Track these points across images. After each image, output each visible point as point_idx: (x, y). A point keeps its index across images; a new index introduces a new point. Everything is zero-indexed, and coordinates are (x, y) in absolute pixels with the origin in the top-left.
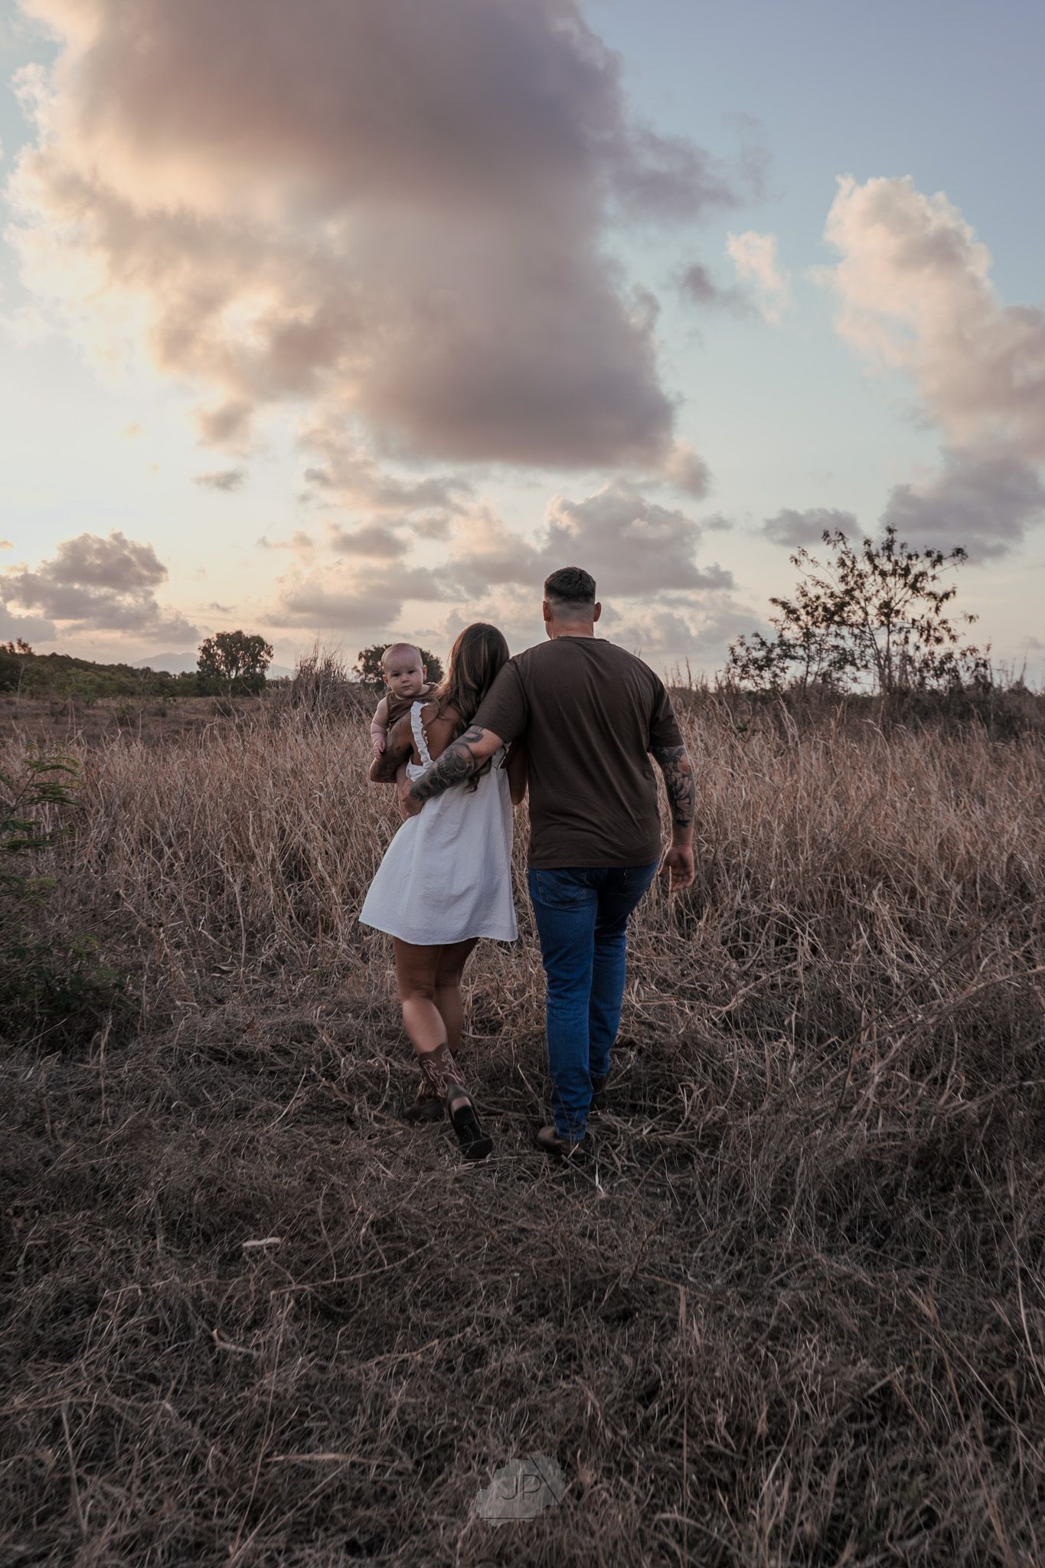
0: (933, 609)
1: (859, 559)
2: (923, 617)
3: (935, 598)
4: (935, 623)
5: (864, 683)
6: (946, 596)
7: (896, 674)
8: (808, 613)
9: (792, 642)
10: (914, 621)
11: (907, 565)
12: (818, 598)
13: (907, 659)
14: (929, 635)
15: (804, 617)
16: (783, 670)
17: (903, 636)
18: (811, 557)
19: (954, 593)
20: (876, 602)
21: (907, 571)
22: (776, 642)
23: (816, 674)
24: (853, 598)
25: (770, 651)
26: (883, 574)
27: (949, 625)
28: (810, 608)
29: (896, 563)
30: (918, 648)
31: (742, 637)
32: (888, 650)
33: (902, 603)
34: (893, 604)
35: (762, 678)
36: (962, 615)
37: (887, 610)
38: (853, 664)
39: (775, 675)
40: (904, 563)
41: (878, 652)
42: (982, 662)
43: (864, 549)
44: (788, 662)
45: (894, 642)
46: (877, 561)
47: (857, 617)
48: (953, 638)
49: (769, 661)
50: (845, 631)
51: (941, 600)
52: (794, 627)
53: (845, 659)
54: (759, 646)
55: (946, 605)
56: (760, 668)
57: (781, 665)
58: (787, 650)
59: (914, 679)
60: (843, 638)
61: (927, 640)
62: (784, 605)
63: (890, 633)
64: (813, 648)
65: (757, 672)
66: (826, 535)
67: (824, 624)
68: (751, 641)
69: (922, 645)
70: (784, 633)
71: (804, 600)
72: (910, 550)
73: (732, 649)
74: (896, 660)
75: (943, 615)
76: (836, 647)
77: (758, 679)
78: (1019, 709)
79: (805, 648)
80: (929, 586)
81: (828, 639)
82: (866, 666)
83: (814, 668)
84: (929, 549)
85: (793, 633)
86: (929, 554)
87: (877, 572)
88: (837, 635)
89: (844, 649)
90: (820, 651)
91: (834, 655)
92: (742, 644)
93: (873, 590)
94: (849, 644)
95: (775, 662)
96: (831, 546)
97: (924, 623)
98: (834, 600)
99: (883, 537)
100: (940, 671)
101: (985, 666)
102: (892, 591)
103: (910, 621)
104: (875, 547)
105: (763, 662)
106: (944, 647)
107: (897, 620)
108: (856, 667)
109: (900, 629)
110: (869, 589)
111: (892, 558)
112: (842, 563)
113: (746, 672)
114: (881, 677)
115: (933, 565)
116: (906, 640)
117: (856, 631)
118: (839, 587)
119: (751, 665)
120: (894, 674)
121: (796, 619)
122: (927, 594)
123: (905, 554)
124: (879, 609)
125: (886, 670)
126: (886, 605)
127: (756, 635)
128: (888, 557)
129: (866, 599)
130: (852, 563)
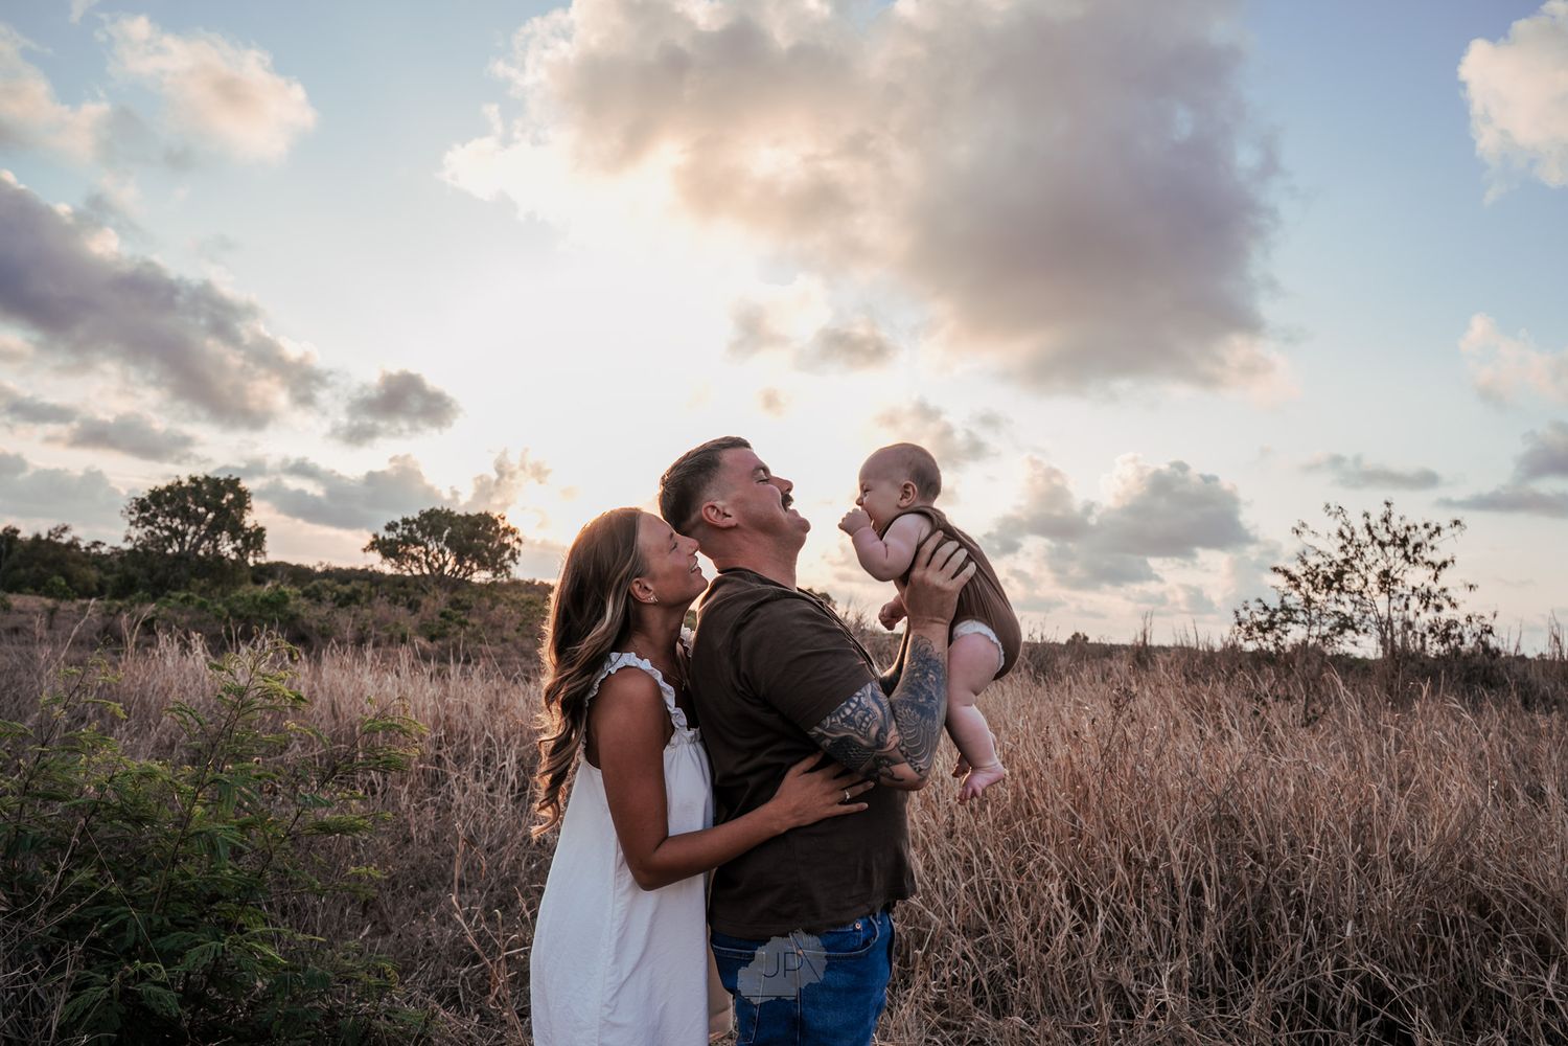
0: (1432, 578)
1: (1357, 530)
2: (1423, 585)
3: (1434, 567)
4: (1435, 589)
5: (1365, 646)
6: (1445, 564)
7: (1398, 640)
8: (1308, 580)
9: (1293, 607)
10: (1414, 589)
11: (1406, 536)
12: (1318, 566)
13: (1410, 625)
14: (1427, 603)
15: (1304, 584)
16: (1285, 632)
17: (1403, 600)
18: (1311, 529)
19: (1453, 561)
20: (1377, 570)
21: (1405, 541)
22: (1278, 607)
23: (1317, 637)
24: (1352, 566)
25: (1273, 615)
26: (1382, 545)
27: (1448, 594)
28: (1312, 575)
29: (1395, 534)
30: (1418, 614)
31: (1246, 602)
32: (1389, 618)
33: (1401, 572)
34: (1392, 572)
35: (1265, 640)
36: (1462, 584)
37: (1386, 579)
38: (1353, 627)
39: (1279, 638)
40: (1402, 535)
41: (1381, 618)
42: (1488, 628)
43: (1362, 522)
44: (1290, 625)
45: (1395, 608)
46: (1375, 533)
47: (1357, 584)
48: (1454, 605)
49: (1272, 625)
50: (1345, 597)
51: (1439, 568)
52: (1296, 593)
53: (1345, 624)
54: (1262, 611)
55: (1444, 574)
56: (1264, 631)
57: (1283, 628)
58: (1289, 614)
59: (1414, 645)
60: (1343, 604)
61: (1426, 607)
62: (1286, 573)
63: (1390, 598)
64: (1314, 613)
65: (1261, 634)
66: (1328, 507)
67: (1325, 590)
68: (1254, 606)
69: (1421, 611)
70: (1286, 598)
71: (1304, 569)
72: (1410, 521)
73: (1237, 613)
74: (1398, 626)
75: (1442, 583)
76: (1336, 613)
77: (1262, 641)
78: (1525, 675)
79: (1306, 613)
80: (1427, 555)
81: (1328, 604)
82: (1365, 631)
83: (1315, 631)
84: (1427, 521)
85: (1295, 599)
86: (1426, 526)
87: (1375, 543)
88: (1337, 601)
89: (1344, 615)
90: (1321, 616)
91: (1336, 619)
92: (1246, 609)
93: (1373, 559)
94: (1348, 609)
95: (1278, 626)
96: (1332, 517)
97: (1425, 591)
98: (1334, 569)
99: (1382, 510)
100: (1445, 637)
101: (1490, 632)
102: (1392, 561)
103: (1411, 589)
104: (1375, 520)
105: (1266, 626)
106: (1447, 614)
107: (1398, 588)
108: (1357, 632)
109: (1401, 596)
110: (1369, 558)
111: (1391, 530)
112: (1341, 535)
113: (1250, 634)
114: (1383, 641)
115: (1431, 536)
116: (1407, 607)
117: (1357, 597)
118: (1339, 557)
119: (1255, 629)
120: (1395, 639)
121: (1298, 586)
122: (1427, 564)
123: (1403, 526)
124: (1379, 577)
125: (1389, 635)
126: (1386, 573)
127: (1260, 601)
128: (1387, 529)
129: (1367, 568)
130: (1353, 534)
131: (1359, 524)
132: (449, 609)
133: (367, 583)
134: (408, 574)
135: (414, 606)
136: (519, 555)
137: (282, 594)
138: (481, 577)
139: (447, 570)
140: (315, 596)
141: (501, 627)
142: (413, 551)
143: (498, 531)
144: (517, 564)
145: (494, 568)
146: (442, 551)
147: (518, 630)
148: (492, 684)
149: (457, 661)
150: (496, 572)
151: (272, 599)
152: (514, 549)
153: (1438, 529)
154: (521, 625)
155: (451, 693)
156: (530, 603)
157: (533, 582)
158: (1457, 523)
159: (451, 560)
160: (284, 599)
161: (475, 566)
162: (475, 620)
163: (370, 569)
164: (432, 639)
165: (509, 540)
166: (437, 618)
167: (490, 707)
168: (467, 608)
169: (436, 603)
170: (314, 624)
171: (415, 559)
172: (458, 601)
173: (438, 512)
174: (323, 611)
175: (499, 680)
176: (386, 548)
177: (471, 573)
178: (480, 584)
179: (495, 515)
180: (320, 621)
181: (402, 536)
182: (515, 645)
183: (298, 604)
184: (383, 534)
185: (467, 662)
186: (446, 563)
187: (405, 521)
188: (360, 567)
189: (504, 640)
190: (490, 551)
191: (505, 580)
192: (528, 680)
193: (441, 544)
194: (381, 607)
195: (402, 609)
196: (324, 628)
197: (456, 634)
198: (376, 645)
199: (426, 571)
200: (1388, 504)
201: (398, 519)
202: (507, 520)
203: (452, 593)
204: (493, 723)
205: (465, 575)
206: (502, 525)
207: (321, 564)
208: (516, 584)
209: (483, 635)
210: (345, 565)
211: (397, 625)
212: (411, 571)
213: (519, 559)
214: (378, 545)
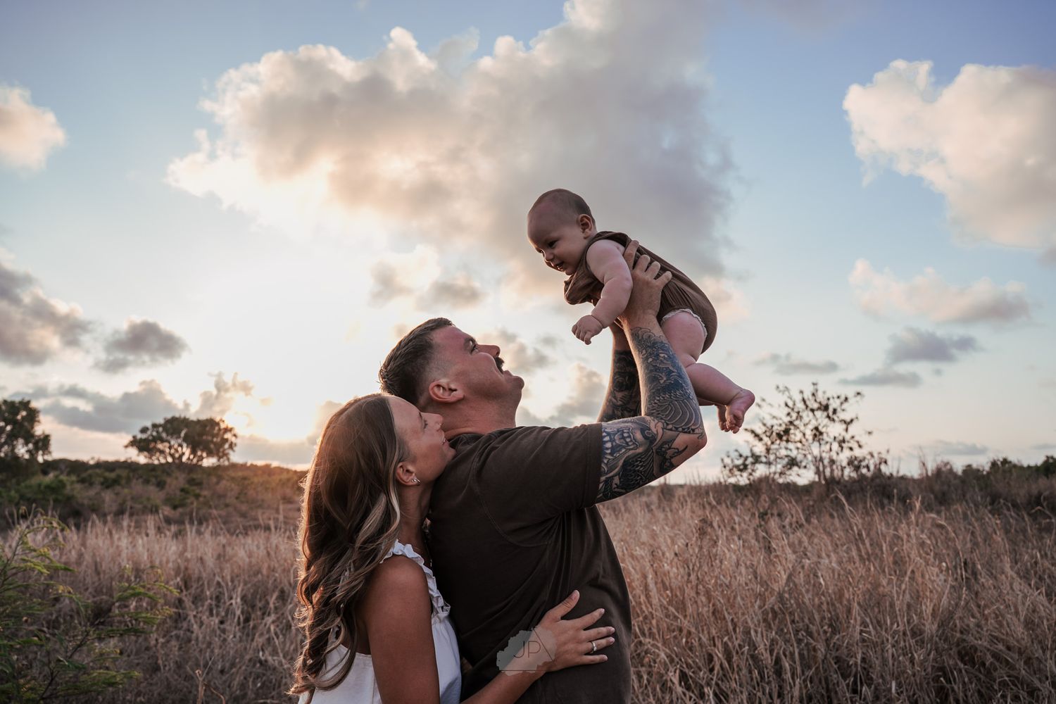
0: (845, 430)
1: (797, 401)
2: (840, 435)
3: (845, 423)
4: (848, 437)
6: (852, 421)
7: (828, 471)
8: (767, 436)
9: (759, 454)
10: (835, 438)
11: (827, 404)
12: (772, 426)
13: (832, 462)
14: (843, 446)
15: (766, 439)
16: (754, 470)
17: (828, 447)
19: (857, 419)
20: (811, 426)
21: (826, 408)
22: (749, 454)
23: (775, 473)
24: (795, 426)
25: (746, 460)
26: (812, 410)
27: (856, 438)
28: (769, 432)
29: (820, 403)
30: (838, 454)
32: (821, 457)
33: (826, 427)
34: (820, 428)
35: (742, 476)
36: (864, 432)
37: (818, 434)
38: (797, 465)
39: (750, 474)
40: (824, 403)
41: (816, 458)
42: (883, 460)
43: (800, 397)
44: (758, 466)
45: (824, 451)
46: (808, 403)
47: (799, 436)
48: (860, 446)
49: (746, 466)
50: (791, 446)
51: (849, 424)
52: (759, 445)
53: (793, 463)
54: (739, 458)
55: (852, 428)
56: (741, 470)
57: (753, 468)
58: (757, 459)
59: (837, 473)
60: (791, 450)
61: (843, 449)
62: (753, 432)
63: (820, 445)
64: (772, 457)
65: (739, 473)
66: (778, 387)
67: (778, 442)
68: (734, 455)
69: (840, 452)
70: (754, 449)
71: (764, 429)
72: (829, 394)
73: (722, 460)
74: (826, 462)
75: (851, 433)
76: (787, 456)
77: (739, 477)
78: (908, 488)
79: (767, 457)
80: (841, 415)
81: (781, 451)
82: (805, 467)
83: (773, 469)
84: (839, 394)
86: (838, 397)
88: (786, 449)
89: (791, 457)
90: (775, 460)
91: (786, 460)
92: (728, 456)
93: (808, 420)
94: (794, 454)
95: (749, 467)
96: (780, 394)
97: (841, 438)
98: (783, 427)
99: (811, 389)
100: (857, 468)
101: (886, 462)
102: (820, 421)
103: (832, 437)
104: (807, 395)
105: (742, 467)
106: (858, 453)
107: (825, 436)
108: (799, 467)
109: (827, 442)
110: (806, 419)
111: (818, 400)
112: (786, 405)
113: (732, 474)
114: (818, 472)
115: (842, 403)
116: (831, 450)
117: (799, 445)
118: (787, 419)
119: (735, 469)
120: (826, 471)
121: (761, 440)
122: (841, 421)
123: (826, 398)
124: (812, 430)
125: (821, 468)
126: (816, 429)
127: (736, 451)
128: (816, 400)
129: (804, 425)
130: (794, 404)
131: (798, 398)
132: (187, 486)
133: (127, 471)
134: (156, 462)
135: (161, 485)
136: (235, 445)
137: (61, 481)
138: (209, 462)
139: (184, 459)
140: (86, 481)
141: (224, 496)
142: (160, 446)
143: (220, 430)
144: (234, 451)
145: (218, 455)
146: (180, 445)
147: (237, 498)
148: (220, 540)
149: (191, 523)
150: (219, 458)
151: (54, 485)
152: (232, 443)
153: (846, 399)
154: (239, 494)
155: (189, 549)
156: (245, 478)
157: (246, 464)
158: (858, 394)
159: (187, 451)
160: (62, 485)
161: (204, 455)
162: (205, 493)
163: (129, 461)
164: (175, 507)
165: (227, 436)
166: (178, 493)
167: (219, 557)
168: (199, 484)
169: (177, 482)
170: (86, 502)
171: (162, 452)
172: (193, 480)
173: (177, 419)
174: (92, 492)
175: (225, 536)
176: (141, 445)
177: (202, 460)
178: (209, 468)
179: (217, 419)
180: (90, 499)
181: (152, 435)
182: (235, 509)
183: (74, 488)
184: (139, 436)
185: (200, 523)
186: (183, 454)
187: (155, 426)
188: (122, 459)
189: (227, 506)
190: (215, 444)
191: (226, 463)
192: (246, 534)
193: (180, 441)
194: (138, 487)
195: (152, 489)
196: (93, 505)
197: (192, 503)
198: (131, 515)
199: (170, 460)
200: (814, 384)
201: (149, 424)
202: (226, 422)
203: (189, 473)
204: (222, 569)
205: (198, 461)
206: (223, 426)
207: (93, 458)
208: (234, 466)
209: (211, 503)
210: (111, 458)
211: (148, 499)
212: (159, 460)
213: (235, 448)
214: (135, 443)
